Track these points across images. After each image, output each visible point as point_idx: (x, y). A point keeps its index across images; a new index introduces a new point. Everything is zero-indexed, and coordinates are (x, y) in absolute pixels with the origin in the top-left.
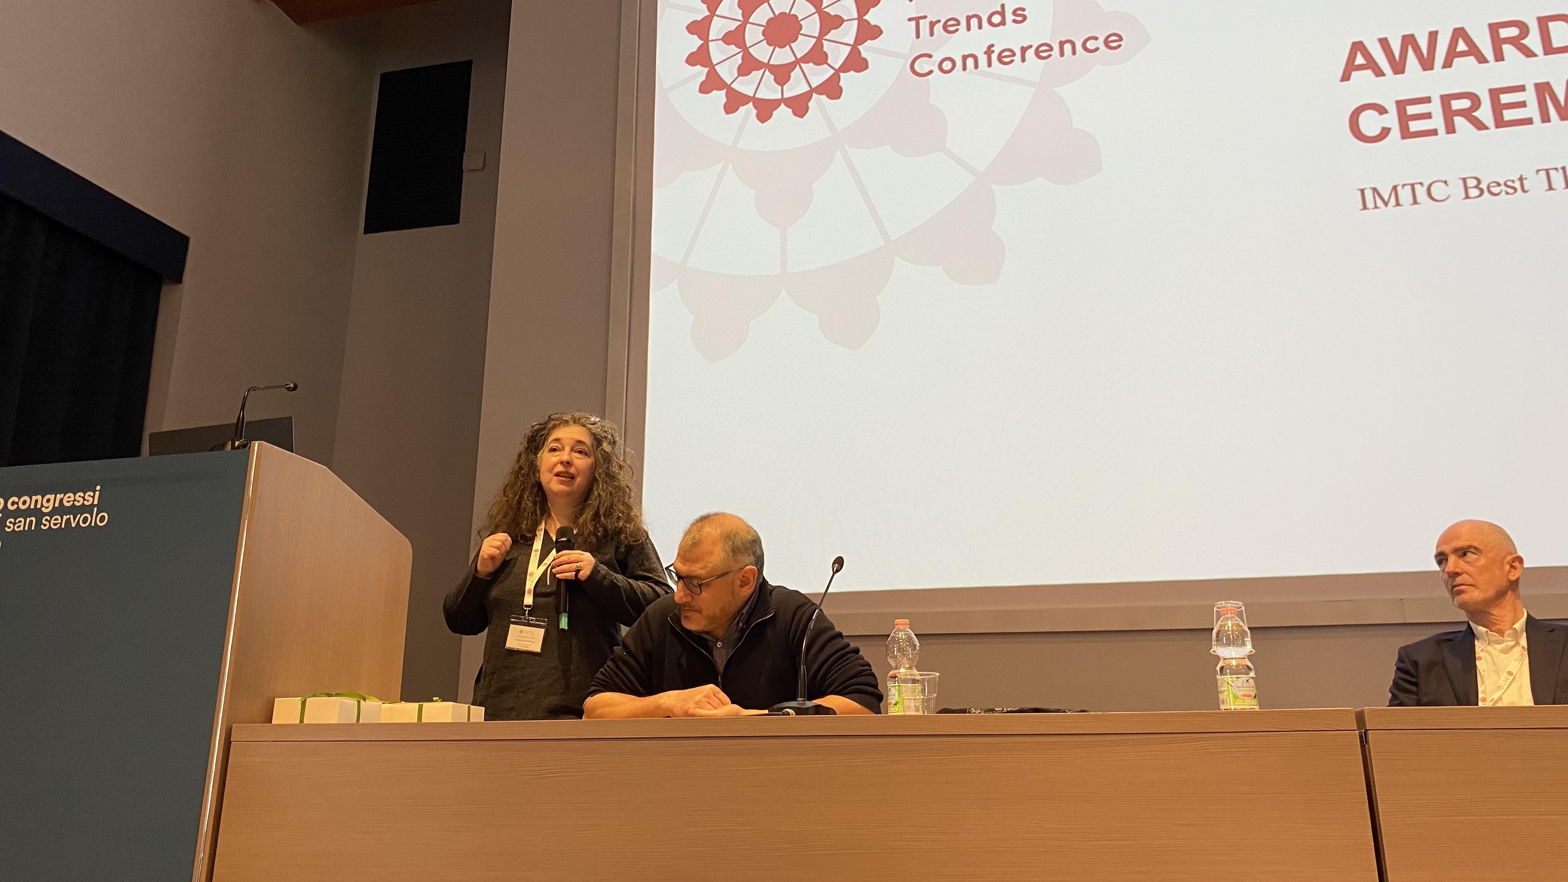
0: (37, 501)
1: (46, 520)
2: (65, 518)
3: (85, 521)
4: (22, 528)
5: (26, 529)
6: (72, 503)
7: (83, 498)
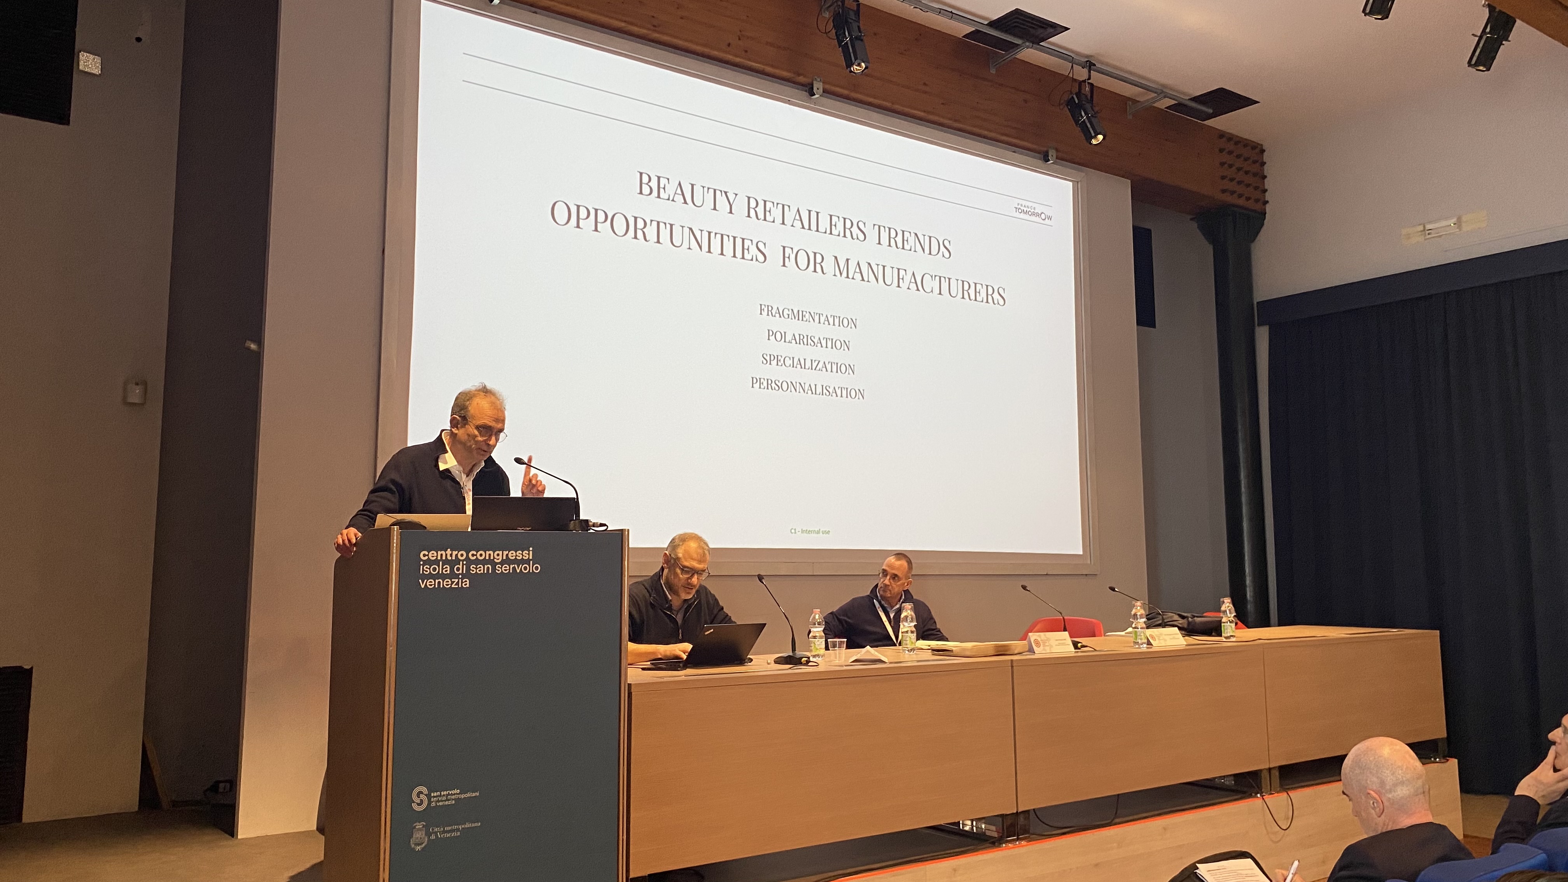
0: (490, 555)
1: (499, 567)
3: (525, 568)
4: (482, 572)
5: (485, 572)
6: (514, 558)
7: (522, 554)
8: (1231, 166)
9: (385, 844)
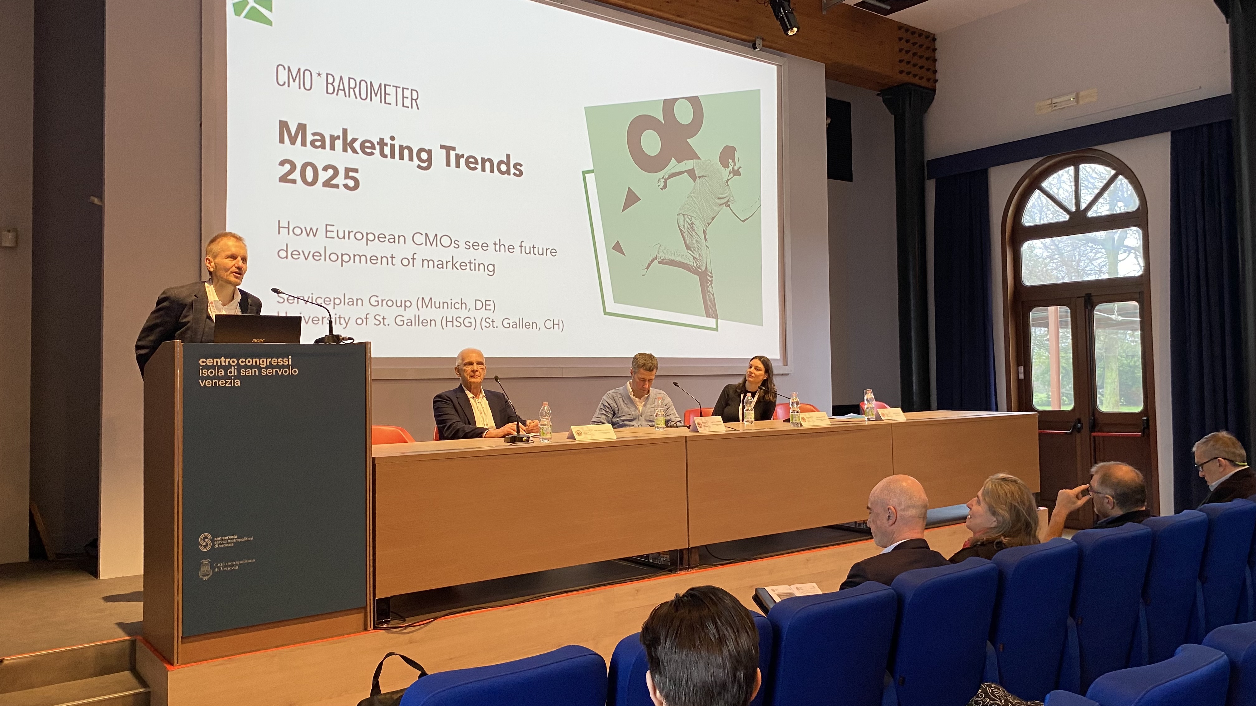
0: (256, 361)
1: (264, 371)
2: (274, 370)
3: (286, 372)
4: (250, 374)
5: (253, 374)
6: (276, 364)
7: (283, 361)
8: (907, 52)
9: (178, 576)
